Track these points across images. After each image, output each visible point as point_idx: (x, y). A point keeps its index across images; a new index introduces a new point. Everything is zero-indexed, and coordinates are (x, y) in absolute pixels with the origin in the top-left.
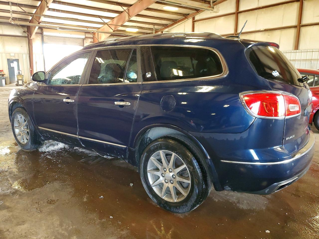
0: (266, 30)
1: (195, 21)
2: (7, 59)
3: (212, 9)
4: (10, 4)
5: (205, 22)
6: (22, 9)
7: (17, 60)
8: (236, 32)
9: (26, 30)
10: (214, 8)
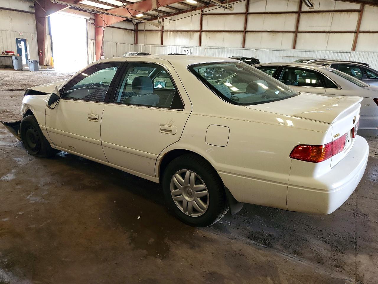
0: (272, 32)
1: (204, 14)
2: (16, 38)
5: (214, 17)
7: (25, 41)
8: (246, 30)
9: (33, 5)
10: (231, 7)
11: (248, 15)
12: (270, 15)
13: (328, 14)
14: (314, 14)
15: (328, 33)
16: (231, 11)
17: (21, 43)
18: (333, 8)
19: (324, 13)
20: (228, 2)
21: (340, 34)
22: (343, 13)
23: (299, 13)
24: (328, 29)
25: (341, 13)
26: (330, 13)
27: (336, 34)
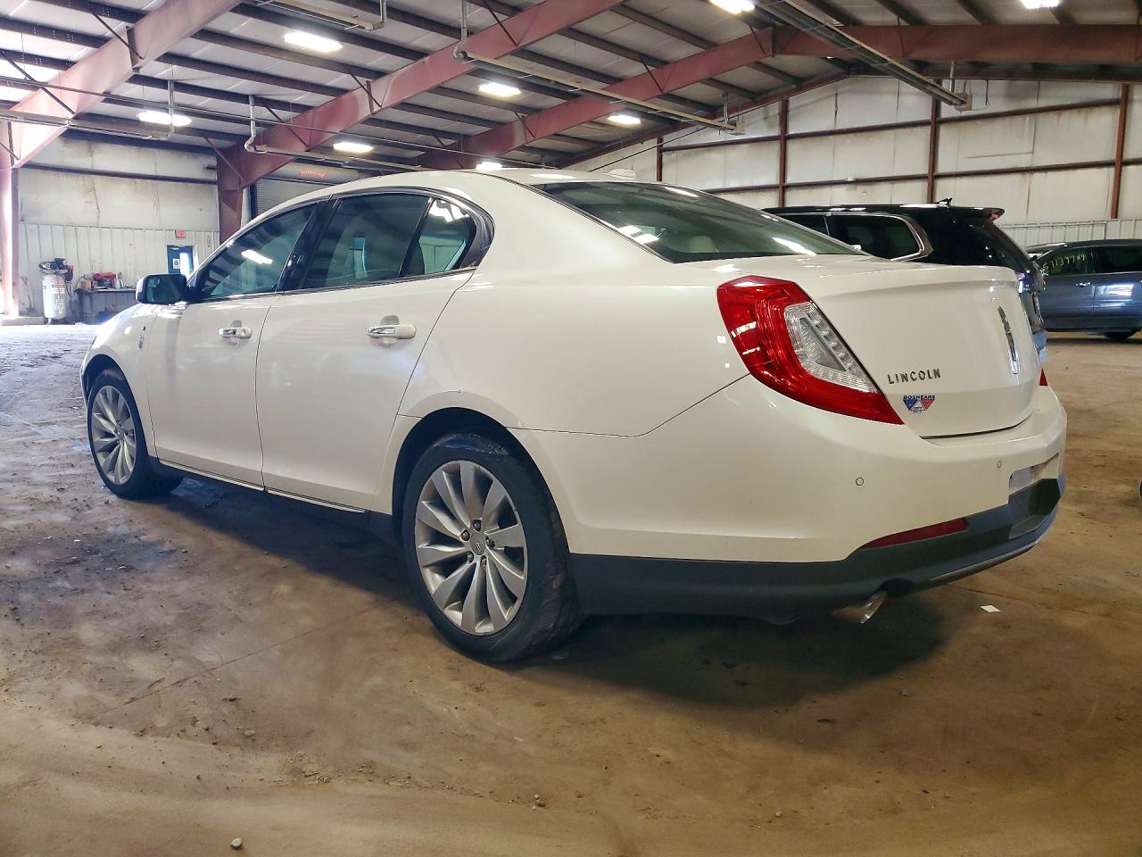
0: (858, 182)
1: (666, 150)
2: (168, 246)
3: (732, 127)
4: (251, 100)
5: (691, 154)
6: (273, 114)
7: (189, 250)
8: (784, 182)
9: (213, 162)
10: (735, 125)
11: (788, 142)
12: (851, 135)
13: (1019, 119)
14: (979, 122)
15: (1027, 175)
16: (736, 134)
17: (179, 258)
18: (1032, 104)
19: (1008, 120)
20: (726, 113)
21: (1063, 174)
22: (1067, 113)
23: (936, 123)
24: (1024, 162)
25: (1060, 115)
26: (1025, 119)
27: (1051, 175)
